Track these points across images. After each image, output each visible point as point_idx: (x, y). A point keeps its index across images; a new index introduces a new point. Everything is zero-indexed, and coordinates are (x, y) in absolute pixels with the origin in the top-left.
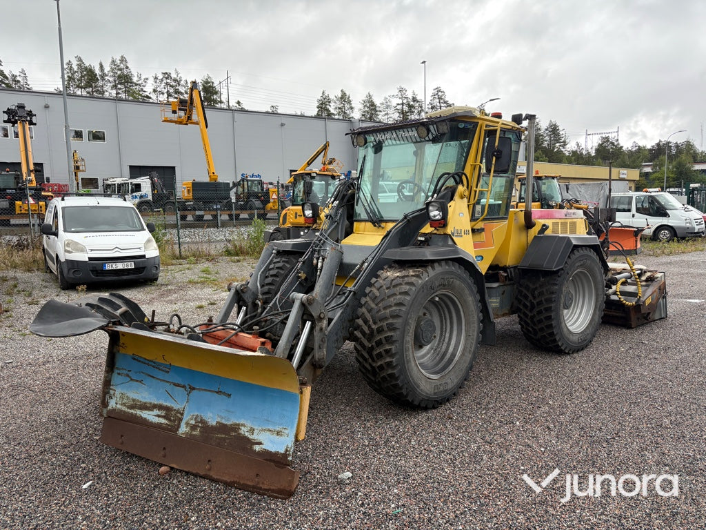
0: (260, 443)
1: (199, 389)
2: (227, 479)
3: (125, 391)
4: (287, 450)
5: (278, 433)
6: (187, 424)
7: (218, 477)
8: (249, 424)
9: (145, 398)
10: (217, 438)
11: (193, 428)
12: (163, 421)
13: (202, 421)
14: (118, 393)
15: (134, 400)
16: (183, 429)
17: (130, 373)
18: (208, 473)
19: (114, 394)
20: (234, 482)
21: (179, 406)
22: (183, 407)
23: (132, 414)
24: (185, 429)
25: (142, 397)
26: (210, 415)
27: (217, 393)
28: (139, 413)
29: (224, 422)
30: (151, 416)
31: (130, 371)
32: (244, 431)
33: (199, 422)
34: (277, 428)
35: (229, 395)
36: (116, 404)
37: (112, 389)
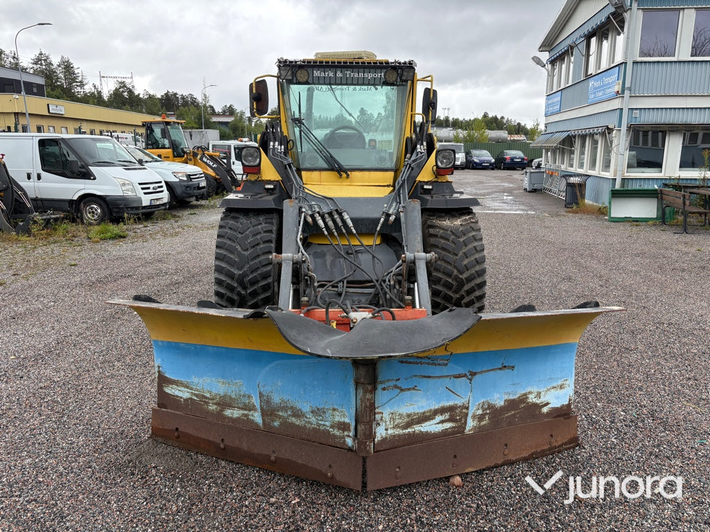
0: (547, 404)
1: (481, 372)
2: (525, 454)
3: (395, 409)
4: (570, 400)
5: (561, 387)
6: (474, 417)
7: (517, 457)
8: (535, 390)
9: (422, 407)
10: (507, 418)
11: (481, 418)
12: (448, 425)
13: (491, 407)
14: (386, 416)
15: (409, 416)
16: (471, 424)
17: (399, 384)
18: (506, 459)
19: (381, 419)
20: (532, 454)
21: (463, 401)
22: (467, 399)
23: (409, 434)
24: (472, 424)
25: (419, 408)
26: (496, 396)
27: (500, 369)
28: (418, 428)
29: (512, 397)
30: (432, 427)
31: (398, 380)
32: (532, 399)
33: (486, 409)
34: (560, 383)
35: (513, 367)
36: (386, 430)
37: (379, 413)
